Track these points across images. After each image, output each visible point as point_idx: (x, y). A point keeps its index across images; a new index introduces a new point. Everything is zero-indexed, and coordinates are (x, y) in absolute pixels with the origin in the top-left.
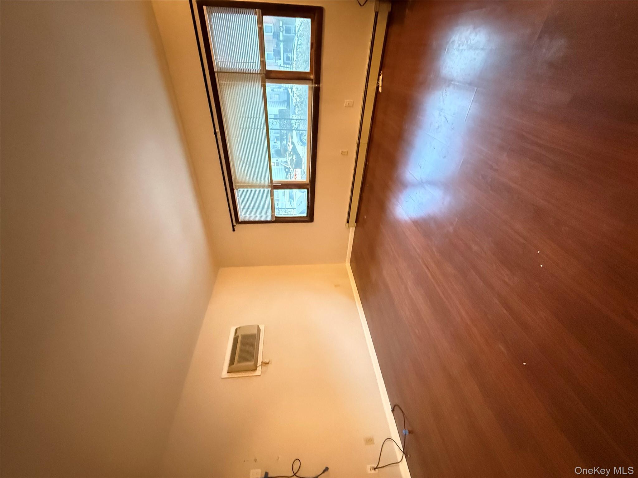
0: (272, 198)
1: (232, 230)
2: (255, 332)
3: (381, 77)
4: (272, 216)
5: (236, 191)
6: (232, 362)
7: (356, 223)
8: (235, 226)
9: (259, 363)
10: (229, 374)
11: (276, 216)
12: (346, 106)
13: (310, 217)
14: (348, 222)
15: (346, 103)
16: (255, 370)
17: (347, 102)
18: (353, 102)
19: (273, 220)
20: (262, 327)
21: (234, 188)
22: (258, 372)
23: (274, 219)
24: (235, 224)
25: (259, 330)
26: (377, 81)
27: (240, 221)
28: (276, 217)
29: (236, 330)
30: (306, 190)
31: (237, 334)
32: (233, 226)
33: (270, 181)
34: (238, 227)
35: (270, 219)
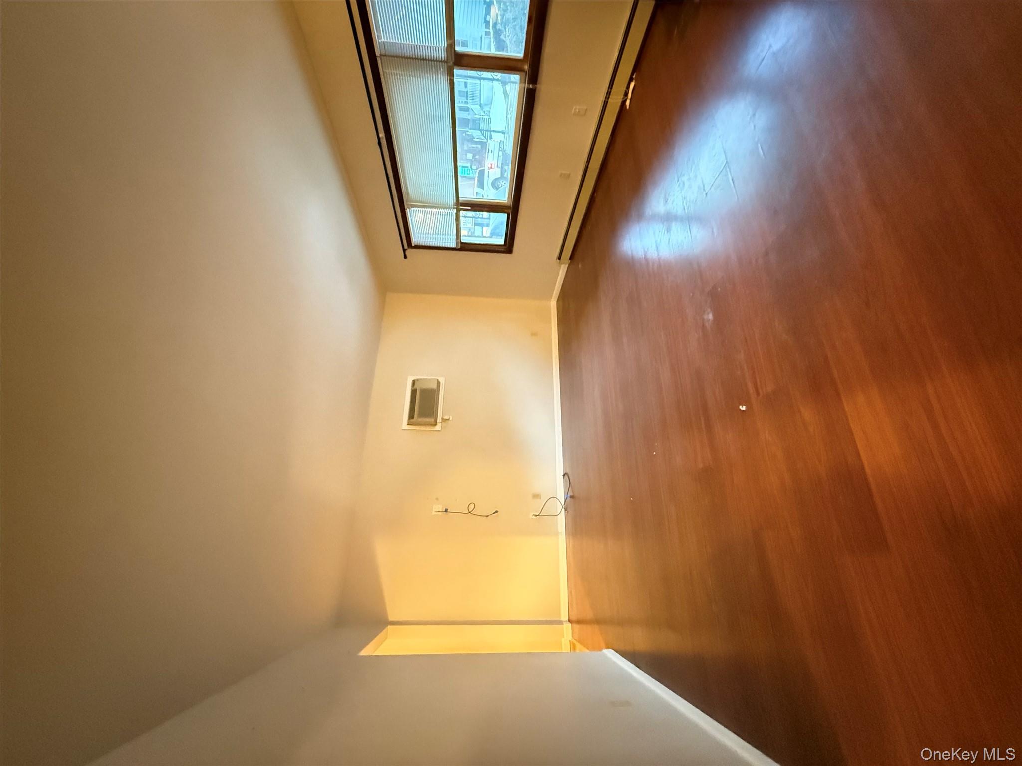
0: (457, 223)
1: (403, 257)
2: (434, 386)
3: (632, 85)
4: (457, 244)
5: (408, 211)
6: (411, 416)
7: (570, 261)
8: (406, 250)
9: (439, 420)
10: (409, 426)
11: (462, 241)
12: (574, 114)
13: (508, 247)
14: (560, 258)
16: (435, 425)
17: (576, 108)
18: (586, 110)
19: (457, 248)
20: (442, 380)
21: (406, 207)
22: (438, 427)
23: (459, 247)
24: (406, 247)
25: (438, 383)
26: (625, 89)
27: (413, 245)
28: (462, 243)
29: (414, 382)
30: (506, 215)
31: (415, 387)
32: (404, 251)
33: (455, 198)
34: (409, 252)
35: (453, 245)
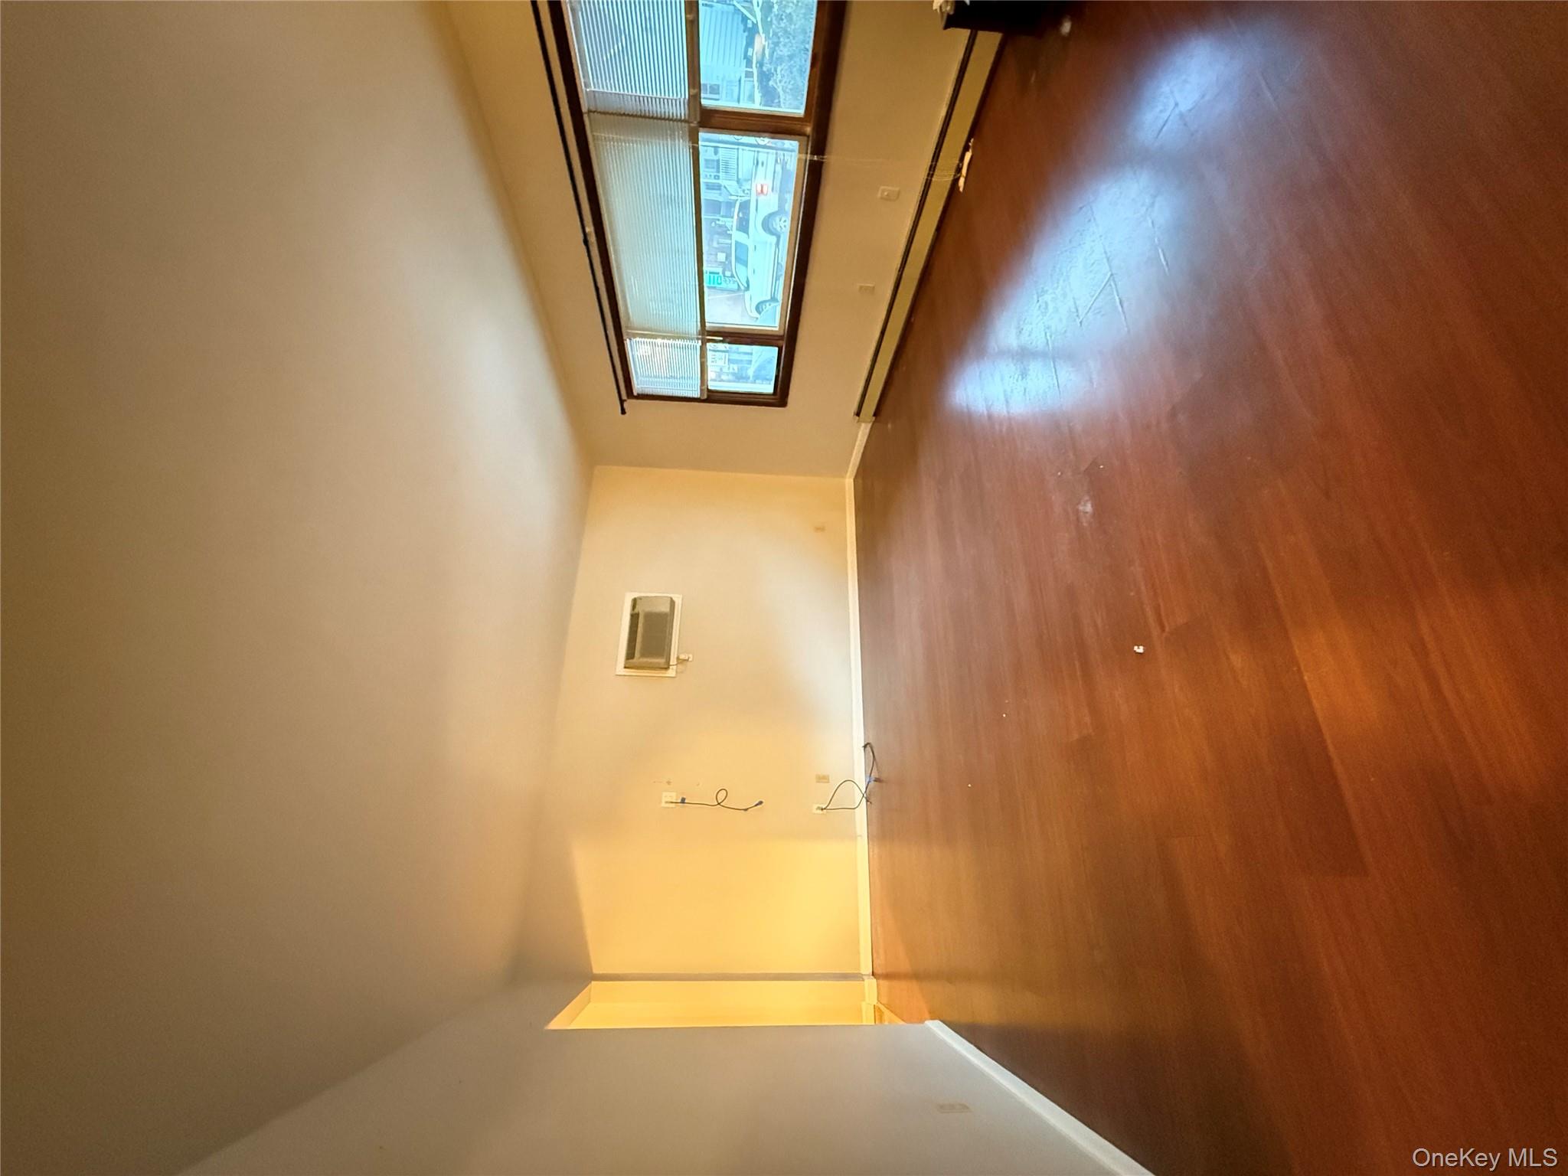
0: (703, 360)
1: (620, 411)
2: (665, 609)
3: (968, 156)
4: (701, 390)
5: (627, 342)
6: (630, 655)
7: (874, 418)
9: (673, 661)
10: (627, 670)
11: (709, 388)
12: (882, 198)
13: (780, 396)
14: (858, 414)
15: (883, 191)
16: (667, 668)
18: (899, 193)
19: (702, 398)
20: (678, 600)
21: (624, 338)
22: (671, 672)
23: (705, 397)
25: (672, 603)
26: (957, 162)
27: (635, 394)
28: (709, 391)
29: (635, 602)
30: (777, 349)
31: (636, 611)
32: (622, 402)
33: (699, 324)
35: (696, 394)
